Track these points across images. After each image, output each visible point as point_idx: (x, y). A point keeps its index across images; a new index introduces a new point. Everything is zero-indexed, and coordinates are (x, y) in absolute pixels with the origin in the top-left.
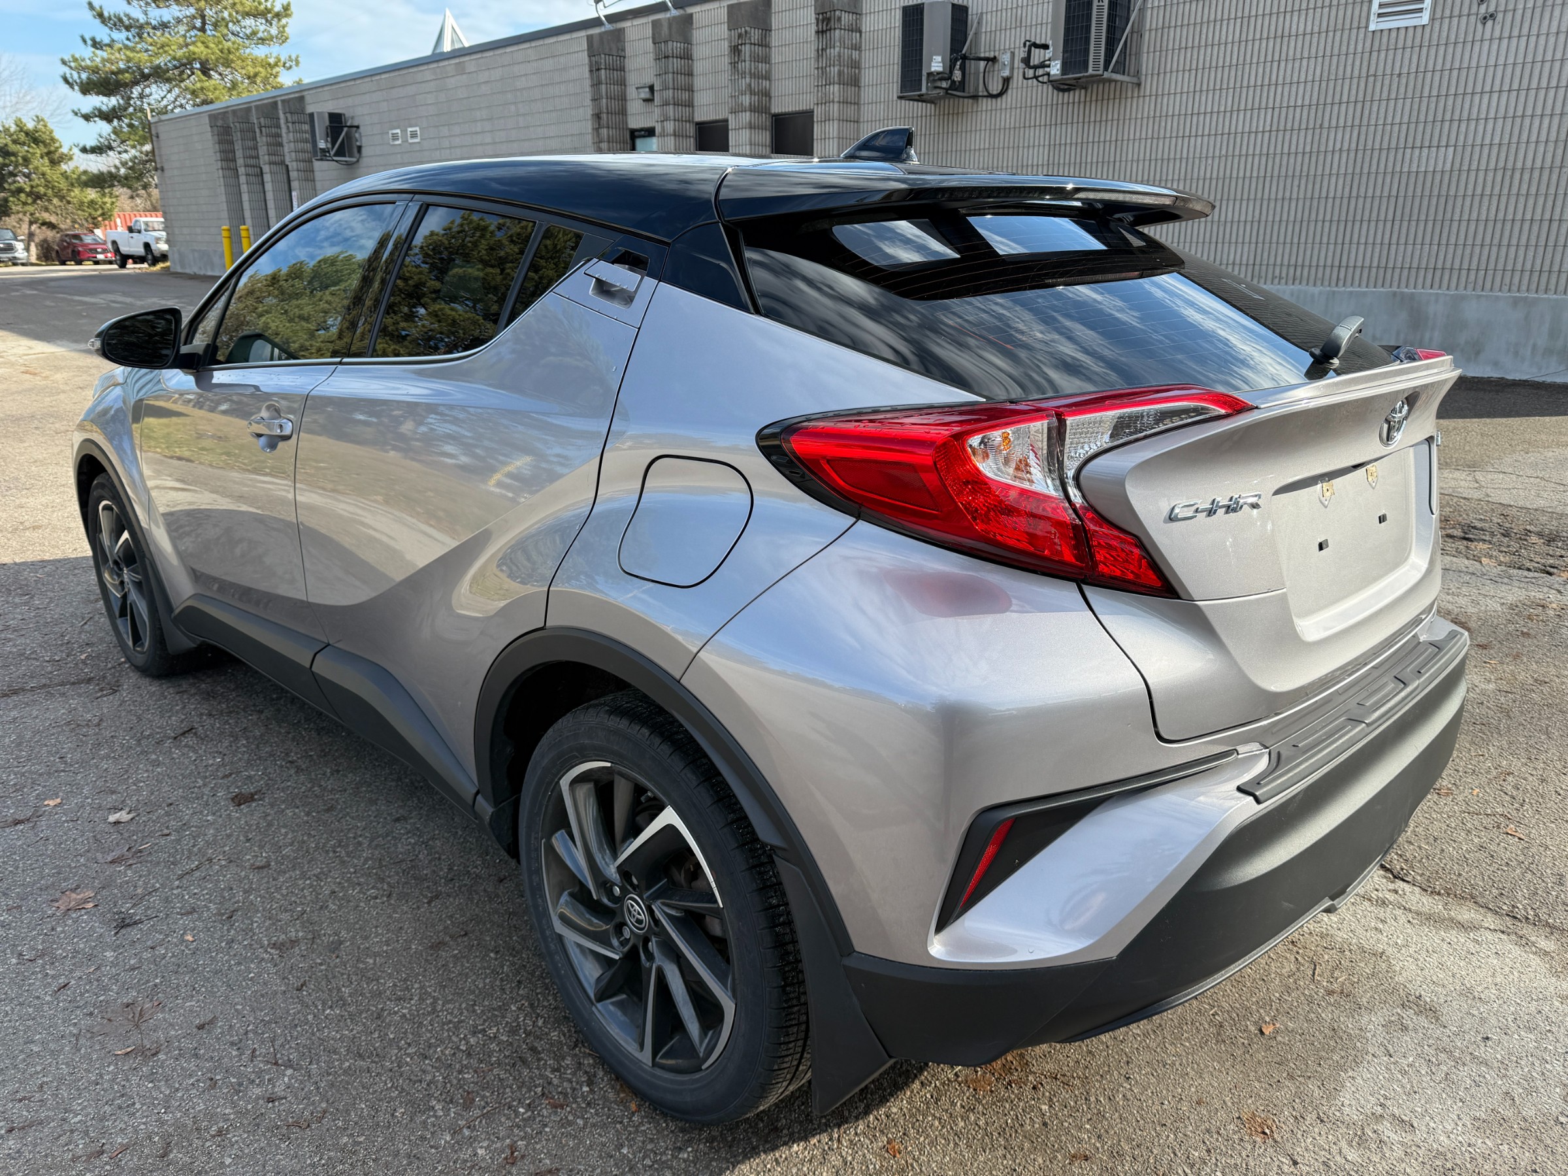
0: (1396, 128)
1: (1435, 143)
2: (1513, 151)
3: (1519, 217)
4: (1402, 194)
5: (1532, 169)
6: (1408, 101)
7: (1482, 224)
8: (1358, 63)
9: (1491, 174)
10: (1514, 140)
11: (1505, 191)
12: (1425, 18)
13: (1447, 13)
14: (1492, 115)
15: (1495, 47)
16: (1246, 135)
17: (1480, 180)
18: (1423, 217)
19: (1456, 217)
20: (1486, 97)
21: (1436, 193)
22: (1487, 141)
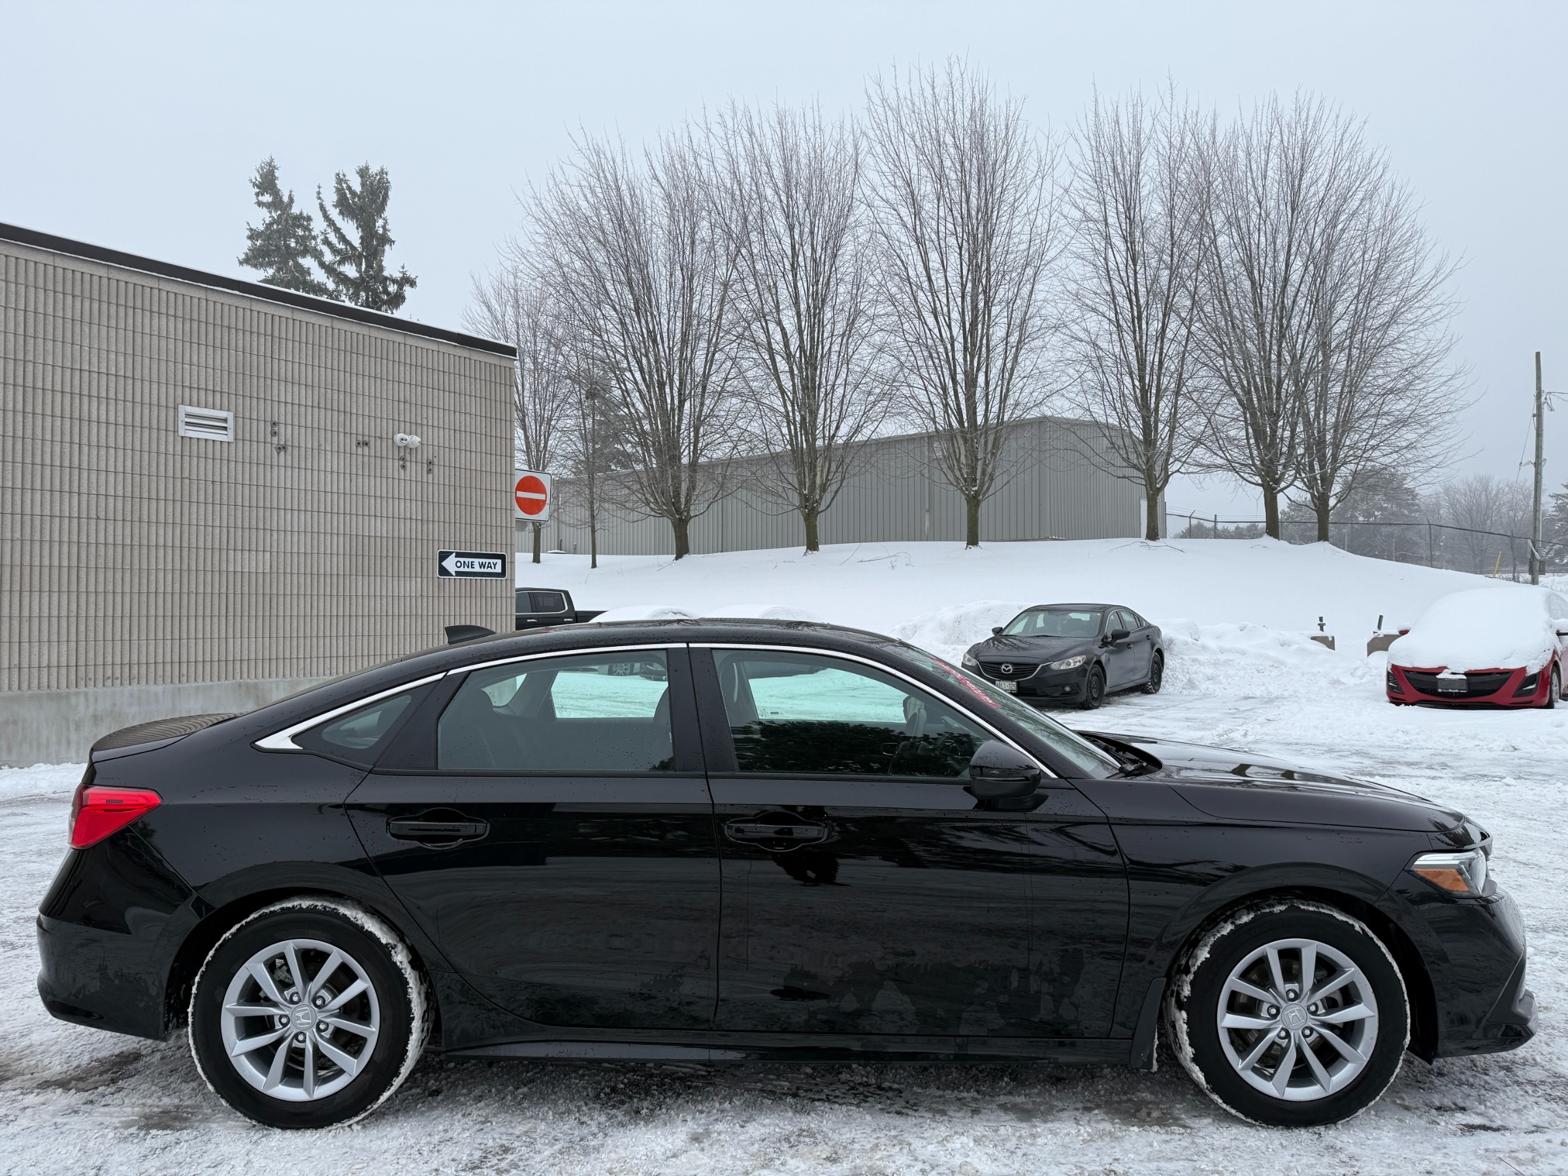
0: (217, 530)
1: (254, 547)
4: (231, 591)
7: (308, 620)
8: (171, 463)
9: (302, 578)
10: (315, 551)
11: (315, 593)
12: (229, 439)
13: (247, 436)
15: (289, 473)
17: (295, 582)
19: (281, 613)
20: (289, 513)
21: (260, 592)
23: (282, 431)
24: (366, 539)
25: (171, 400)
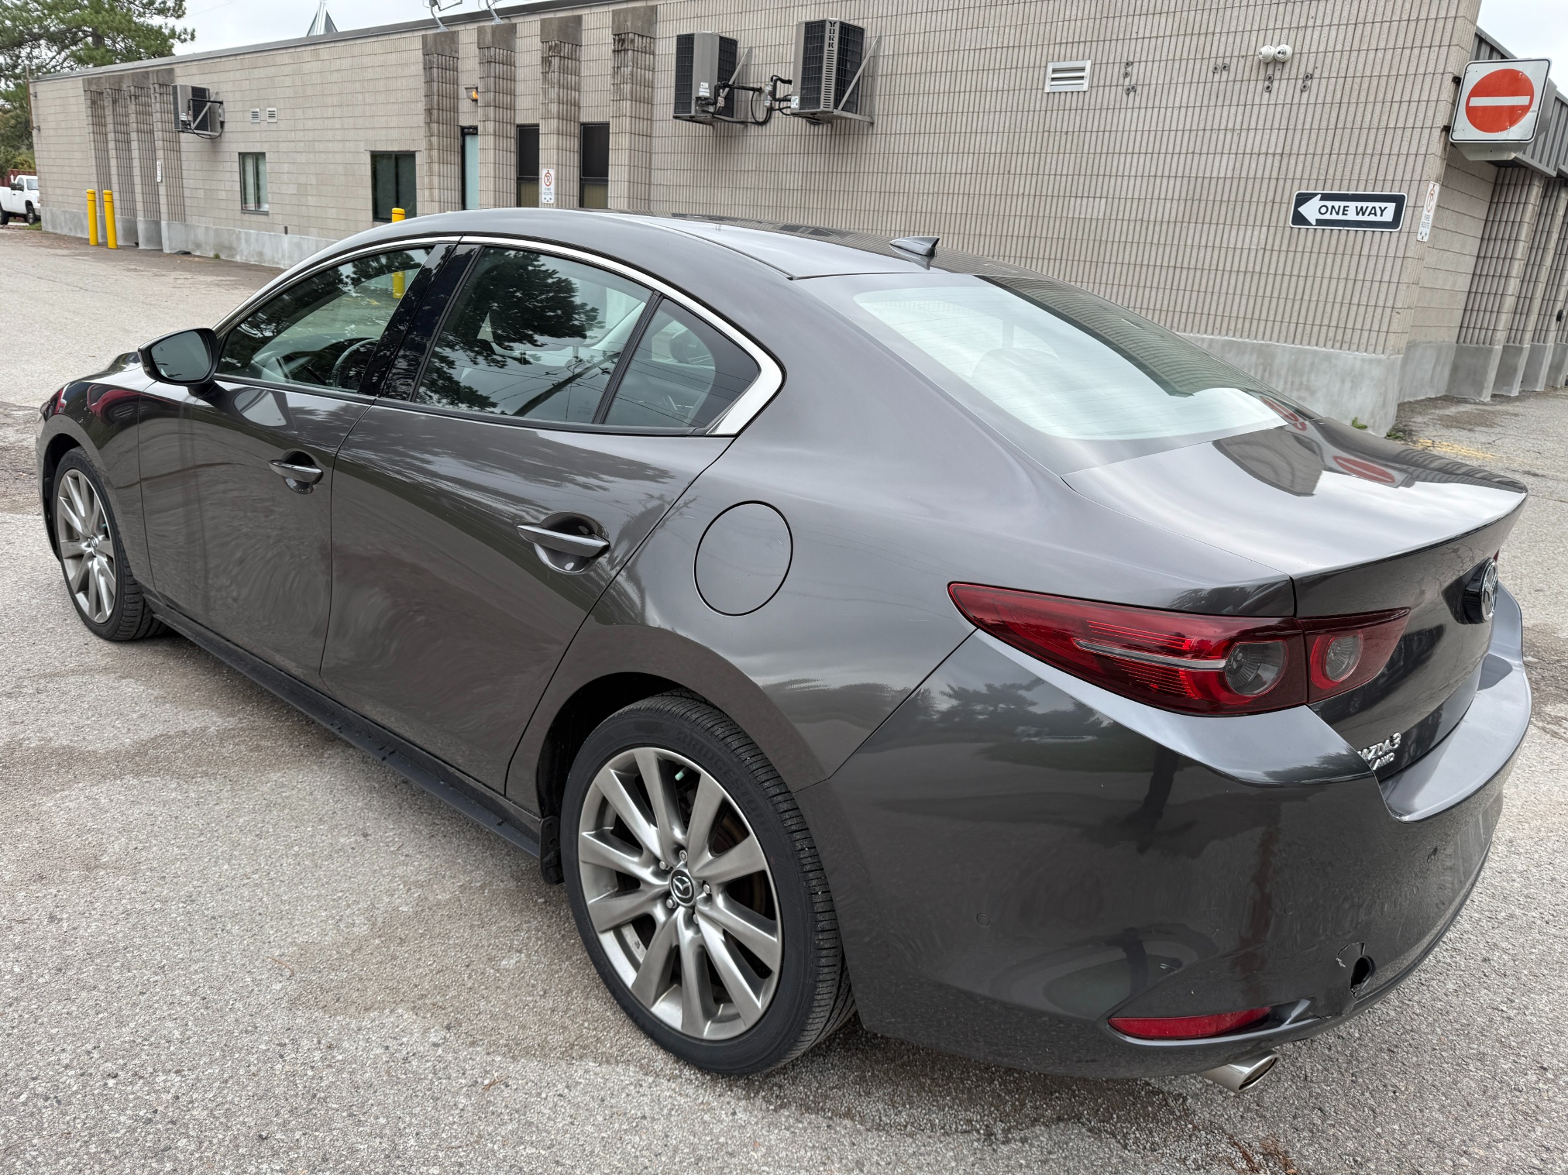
0: (1064, 178)
1: (1092, 194)
2: (1148, 205)
3: (1152, 263)
4: (1067, 236)
5: (1162, 222)
6: (1073, 156)
7: (1125, 267)
8: (1036, 119)
9: (1132, 224)
10: (1149, 196)
11: (1142, 240)
12: (1085, 87)
13: (1102, 83)
14: (1133, 173)
15: (1135, 115)
16: (953, 175)
17: (1125, 229)
18: (1082, 258)
19: (1107, 260)
20: (1129, 156)
21: (1092, 237)
22: (1130, 196)
23: (1135, 71)
24: (1206, 182)
25: (1044, 59)
